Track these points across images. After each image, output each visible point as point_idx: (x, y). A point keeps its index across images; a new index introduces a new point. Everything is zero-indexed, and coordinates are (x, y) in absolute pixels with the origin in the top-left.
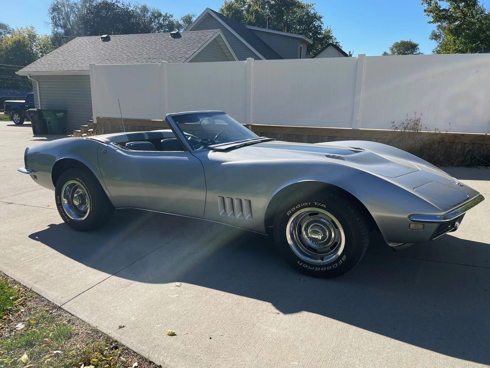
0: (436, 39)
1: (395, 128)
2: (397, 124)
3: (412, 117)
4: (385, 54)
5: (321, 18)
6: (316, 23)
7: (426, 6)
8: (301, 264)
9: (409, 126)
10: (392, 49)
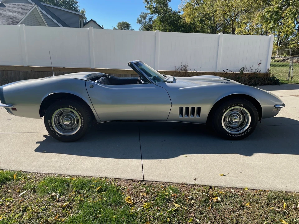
0: (140, 23)
1: (176, 70)
2: (177, 68)
3: (184, 64)
4: (115, 29)
5: (78, 2)
6: (75, 5)
7: (146, 5)
8: (229, 135)
9: (183, 69)
10: (118, 26)
